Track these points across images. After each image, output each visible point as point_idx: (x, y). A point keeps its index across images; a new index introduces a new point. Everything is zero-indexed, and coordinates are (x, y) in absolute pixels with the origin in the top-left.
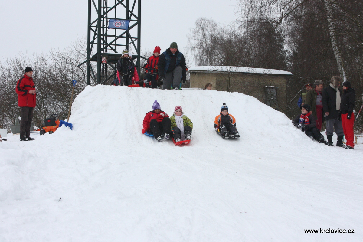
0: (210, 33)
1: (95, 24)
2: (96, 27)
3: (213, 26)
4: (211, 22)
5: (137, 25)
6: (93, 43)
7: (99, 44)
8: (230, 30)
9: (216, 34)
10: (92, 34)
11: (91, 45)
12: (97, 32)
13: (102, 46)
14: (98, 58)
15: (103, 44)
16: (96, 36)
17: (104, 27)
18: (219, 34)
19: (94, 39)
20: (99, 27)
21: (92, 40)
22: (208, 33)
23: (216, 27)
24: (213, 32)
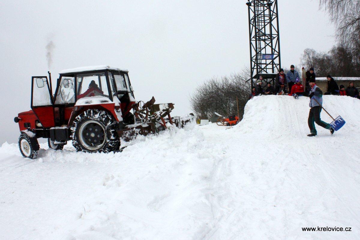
0: (312, 56)
1: (254, 58)
2: (255, 59)
3: (314, 52)
4: (312, 51)
5: (278, 57)
6: (254, 68)
7: (257, 69)
9: (315, 56)
10: (253, 63)
11: (253, 69)
12: (256, 62)
13: (259, 70)
14: (257, 77)
15: (259, 69)
16: (255, 64)
17: (259, 59)
18: (317, 56)
19: (254, 66)
20: (256, 59)
21: (253, 67)
22: (311, 56)
23: (315, 53)
24: (314, 56)
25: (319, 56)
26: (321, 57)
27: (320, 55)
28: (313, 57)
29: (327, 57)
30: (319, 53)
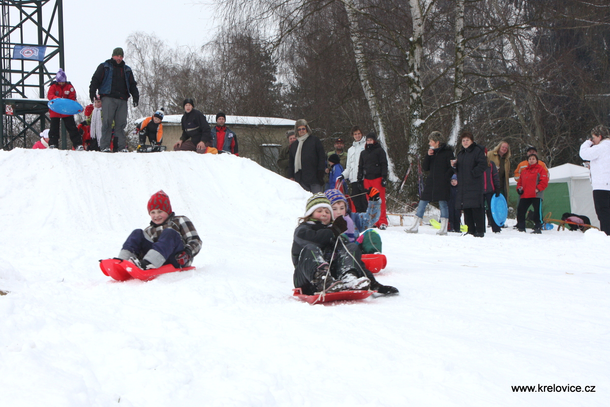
0: (152, 58)
3: (157, 46)
4: (154, 40)
8: (187, 53)
9: (162, 59)
18: (166, 59)
22: (148, 59)
23: (161, 48)
24: (156, 57)
25: (173, 59)
26: (179, 62)
27: (176, 56)
28: (154, 62)
29: (197, 64)
30: (174, 49)
